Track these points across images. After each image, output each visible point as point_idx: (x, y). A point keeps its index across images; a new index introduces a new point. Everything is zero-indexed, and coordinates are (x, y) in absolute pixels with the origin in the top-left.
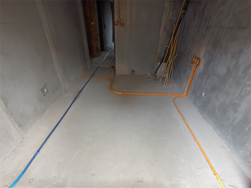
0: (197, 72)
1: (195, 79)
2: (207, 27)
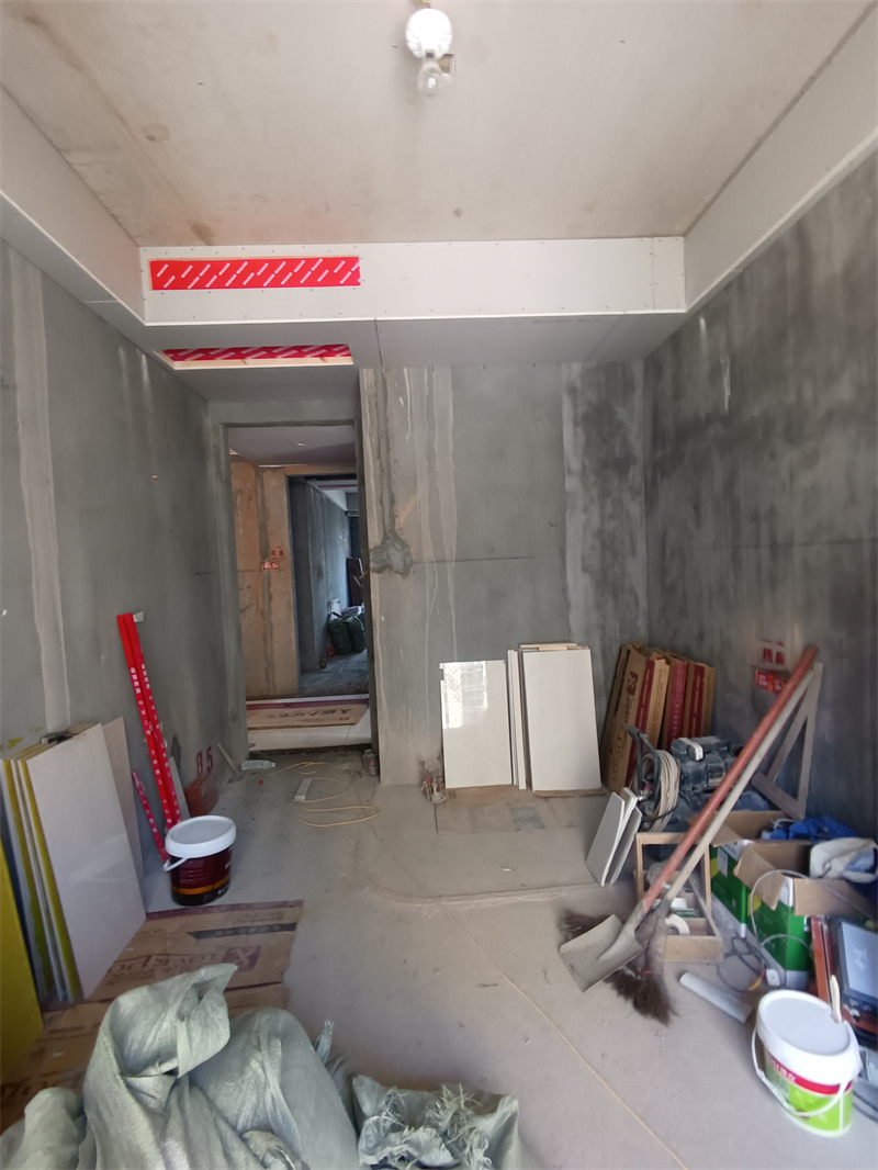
2: (773, 546)
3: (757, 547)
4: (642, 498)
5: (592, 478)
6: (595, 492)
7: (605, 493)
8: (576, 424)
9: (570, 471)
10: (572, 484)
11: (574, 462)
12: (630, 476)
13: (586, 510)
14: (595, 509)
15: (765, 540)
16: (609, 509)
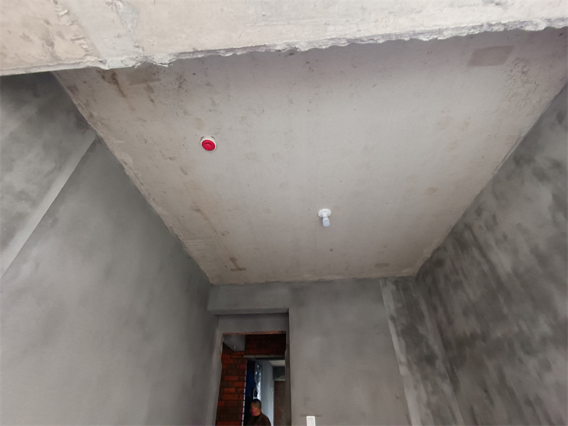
4: (449, 381)
5: (415, 367)
6: (418, 376)
7: (425, 378)
8: (398, 335)
9: (400, 362)
10: (403, 370)
11: (402, 357)
12: (437, 367)
13: (416, 387)
14: (421, 387)
16: (430, 388)
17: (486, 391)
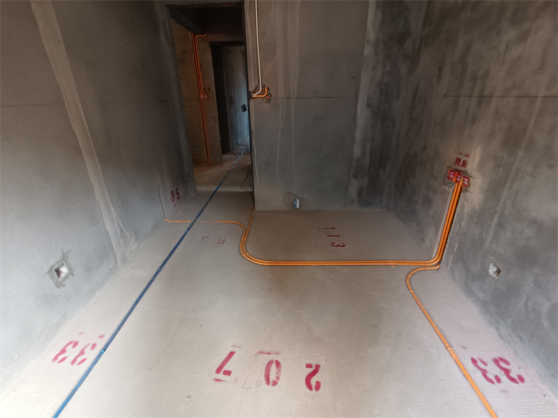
0: (463, 207)
1: (460, 225)
2: (481, 97)
3: (470, 96)
4: (410, 61)
5: (381, 47)
6: (381, 56)
7: (388, 58)
8: (377, 8)
9: (368, 41)
10: (368, 50)
11: (371, 35)
12: (405, 46)
13: (374, 68)
14: (380, 68)
15: (476, 92)
16: (388, 68)
17: (440, 69)
